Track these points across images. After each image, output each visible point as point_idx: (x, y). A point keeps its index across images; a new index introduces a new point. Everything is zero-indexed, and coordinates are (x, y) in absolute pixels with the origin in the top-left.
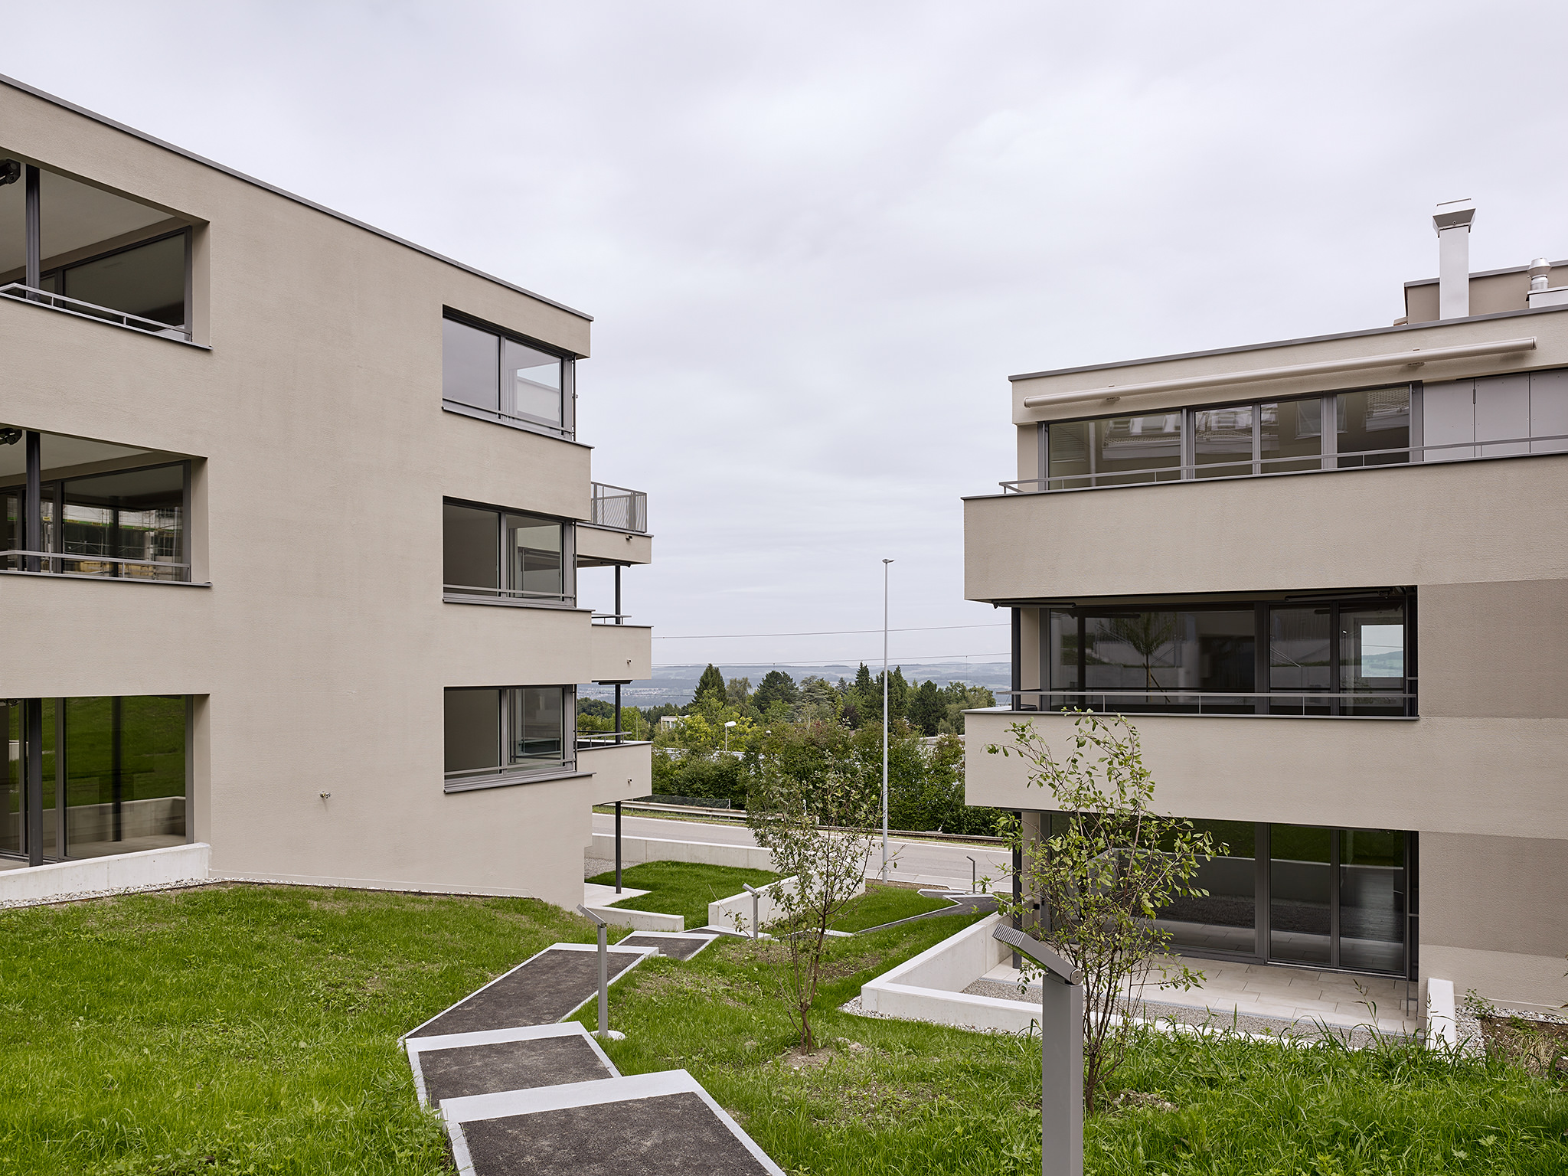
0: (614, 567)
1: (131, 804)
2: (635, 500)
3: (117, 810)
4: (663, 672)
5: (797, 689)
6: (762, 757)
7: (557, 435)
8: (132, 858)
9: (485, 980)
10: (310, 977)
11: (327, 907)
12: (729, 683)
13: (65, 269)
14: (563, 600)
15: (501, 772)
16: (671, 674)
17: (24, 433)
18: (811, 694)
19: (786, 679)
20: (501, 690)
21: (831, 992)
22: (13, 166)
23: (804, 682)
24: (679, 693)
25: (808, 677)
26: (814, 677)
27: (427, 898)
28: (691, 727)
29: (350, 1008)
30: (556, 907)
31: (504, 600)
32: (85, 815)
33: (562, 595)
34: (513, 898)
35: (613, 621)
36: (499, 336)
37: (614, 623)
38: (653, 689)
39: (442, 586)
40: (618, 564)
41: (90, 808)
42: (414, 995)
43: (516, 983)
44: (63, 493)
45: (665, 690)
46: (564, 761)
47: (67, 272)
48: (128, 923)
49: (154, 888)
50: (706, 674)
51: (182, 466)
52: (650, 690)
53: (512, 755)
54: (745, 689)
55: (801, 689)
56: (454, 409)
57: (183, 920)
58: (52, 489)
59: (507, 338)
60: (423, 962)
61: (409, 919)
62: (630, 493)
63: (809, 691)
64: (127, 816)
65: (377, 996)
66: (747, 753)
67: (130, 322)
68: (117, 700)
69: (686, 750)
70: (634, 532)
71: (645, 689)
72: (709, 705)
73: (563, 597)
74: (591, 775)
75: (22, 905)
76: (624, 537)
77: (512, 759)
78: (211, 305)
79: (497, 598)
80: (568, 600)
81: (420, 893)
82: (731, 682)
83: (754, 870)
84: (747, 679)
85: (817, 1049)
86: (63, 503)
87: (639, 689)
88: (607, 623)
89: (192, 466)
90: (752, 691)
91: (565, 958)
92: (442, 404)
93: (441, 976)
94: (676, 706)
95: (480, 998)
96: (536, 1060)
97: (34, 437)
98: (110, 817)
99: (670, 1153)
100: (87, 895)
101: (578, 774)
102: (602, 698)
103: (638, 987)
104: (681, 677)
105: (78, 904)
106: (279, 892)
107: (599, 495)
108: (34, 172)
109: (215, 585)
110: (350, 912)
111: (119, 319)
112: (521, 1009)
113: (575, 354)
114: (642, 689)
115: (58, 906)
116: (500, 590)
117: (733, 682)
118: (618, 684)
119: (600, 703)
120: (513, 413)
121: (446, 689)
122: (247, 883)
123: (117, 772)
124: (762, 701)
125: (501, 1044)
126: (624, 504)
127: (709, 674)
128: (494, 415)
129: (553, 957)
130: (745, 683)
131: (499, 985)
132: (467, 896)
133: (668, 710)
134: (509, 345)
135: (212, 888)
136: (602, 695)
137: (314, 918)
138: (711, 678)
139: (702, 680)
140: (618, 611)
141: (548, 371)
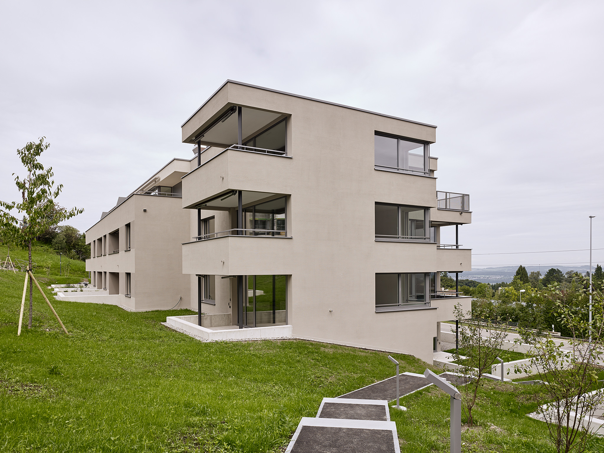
0: (456, 225)
1: (278, 312)
2: (464, 198)
3: (274, 313)
4: (502, 269)
5: (564, 276)
6: (535, 305)
7: (422, 174)
8: (268, 328)
9: (373, 382)
10: (310, 373)
11: (326, 350)
12: (530, 274)
13: (255, 137)
14: (425, 239)
15: (399, 306)
16: (505, 270)
17: (238, 191)
18: (571, 278)
19: (559, 272)
20: (399, 274)
21: (525, 407)
22: (235, 108)
23: (567, 273)
24: (509, 278)
25: (569, 271)
26: (572, 271)
27: (367, 351)
28: (507, 292)
29: (320, 386)
30: (418, 359)
31: (400, 240)
32: (265, 314)
33: (424, 237)
34: (402, 354)
35: (455, 247)
36: (398, 139)
37: (455, 248)
38: (497, 276)
39: (375, 235)
40: (457, 224)
41: (266, 312)
42: (345, 384)
43: (384, 385)
44: (255, 209)
45: (502, 276)
46: (425, 302)
47: (256, 138)
48: (261, 349)
49: (274, 339)
50: (519, 270)
51: (284, 198)
52: (496, 277)
53: (407, 299)
54: (538, 276)
55: (566, 276)
56: (379, 169)
57: (278, 350)
58: (252, 208)
59: (401, 139)
60: (352, 373)
61: (354, 357)
62: (462, 195)
63: (570, 277)
64: (277, 315)
65: (331, 383)
66: (528, 303)
67: (268, 152)
68: (274, 276)
69: (500, 301)
70: (464, 210)
71: (494, 276)
72: (517, 283)
73: (425, 238)
74: (436, 309)
75: (235, 341)
76: (459, 213)
77: (407, 301)
78: (292, 142)
79: (397, 239)
80: (427, 239)
81: (365, 349)
82: (532, 273)
83: (520, 353)
84: (539, 272)
85: (476, 426)
86: (255, 213)
87: (491, 276)
88: (453, 248)
89: (287, 197)
90: (542, 277)
91: (406, 378)
92: (374, 167)
93: (357, 379)
94: (506, 283)
95: (368, 388)
96: (363, 412)
97: (240, 192)
98: (272, 315)
99: (365, 450)
100: (254, 339)
101: (430, 308)
102: (475, 279)
103: (430, 392)
104: (510, 271)
105: (250, 342)
106: (312, 343)
107: (448, 197)
108: (240, 108)
109: (293, 237)
110: (334, 353)
111: (264, 151)
112: (380, 394)
113: (429, 142)
114: (492, 276)
115: (245, 342)
116: (398, 236)
117: (533, 273)
118: (457, 273)
119: (473, 281)
120: (407, 168)
121: (376, 274)
122: (303, 340)
123: (274, 301)
124: (547, 281)
125: (354, 404)
126: (460, 200)
127: (521, 270)
128: (396, 169)
129: (402, 377)
130: (538, 274)
131: (377, 385)
132: (383, 352)
133: (503, 285)
134: (402, 142)
135: (292, 340)
136: (475, 278)
137: (320, 354)
138: (521, 272)
139: (517, 272)
140: (457, 243)
141: (419, 150)
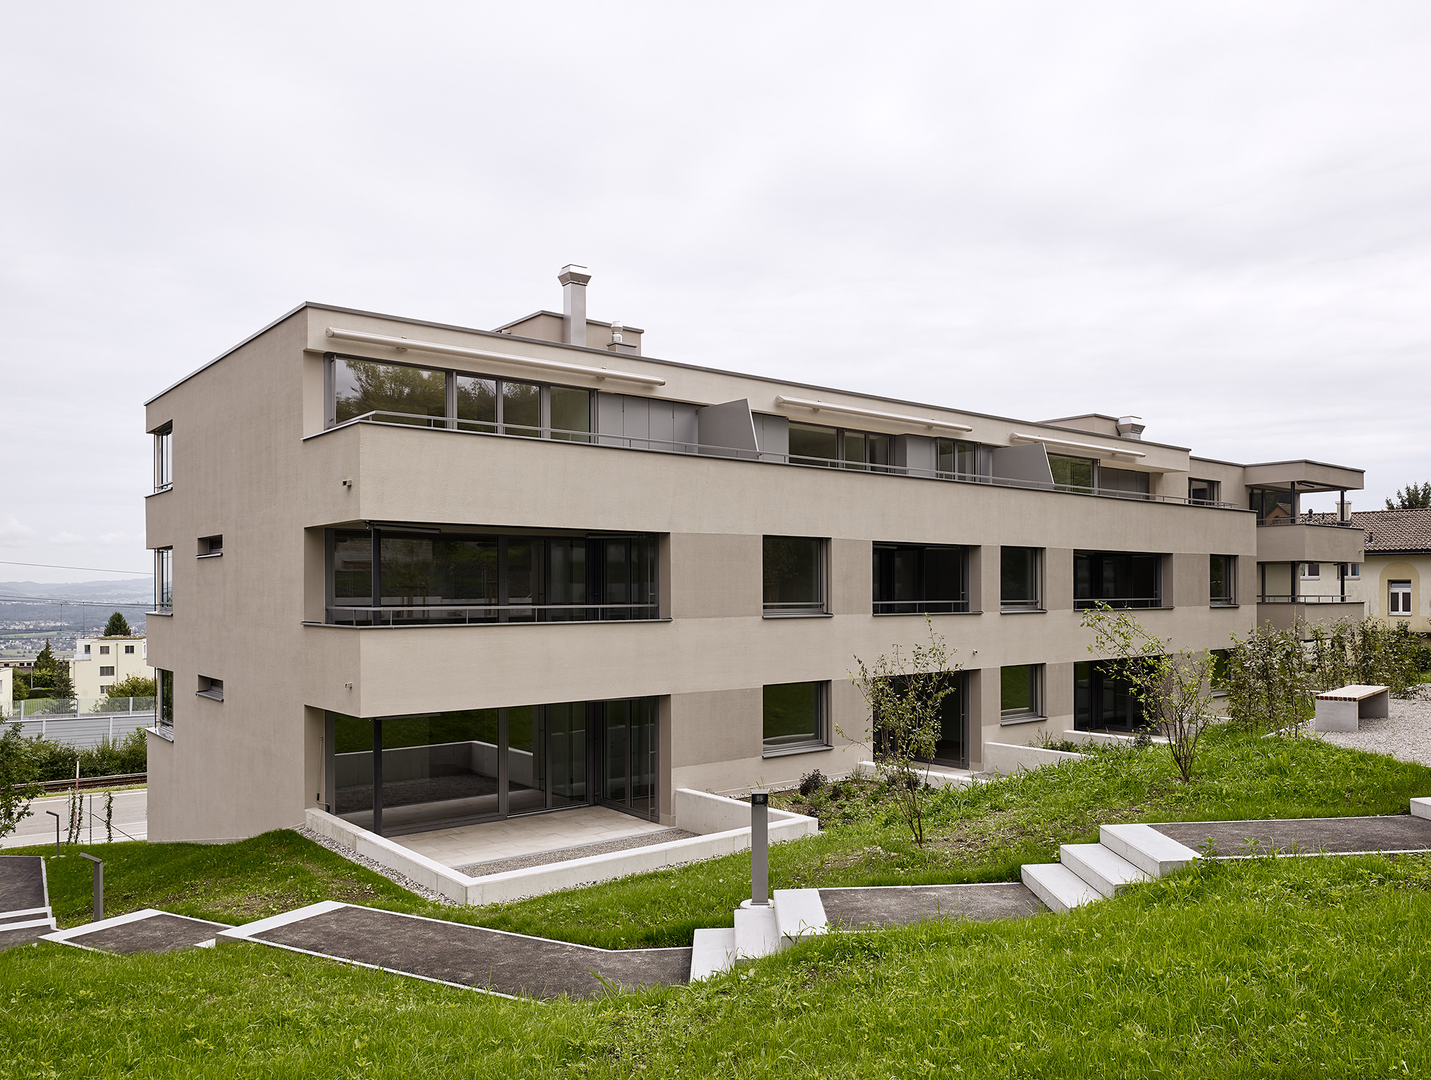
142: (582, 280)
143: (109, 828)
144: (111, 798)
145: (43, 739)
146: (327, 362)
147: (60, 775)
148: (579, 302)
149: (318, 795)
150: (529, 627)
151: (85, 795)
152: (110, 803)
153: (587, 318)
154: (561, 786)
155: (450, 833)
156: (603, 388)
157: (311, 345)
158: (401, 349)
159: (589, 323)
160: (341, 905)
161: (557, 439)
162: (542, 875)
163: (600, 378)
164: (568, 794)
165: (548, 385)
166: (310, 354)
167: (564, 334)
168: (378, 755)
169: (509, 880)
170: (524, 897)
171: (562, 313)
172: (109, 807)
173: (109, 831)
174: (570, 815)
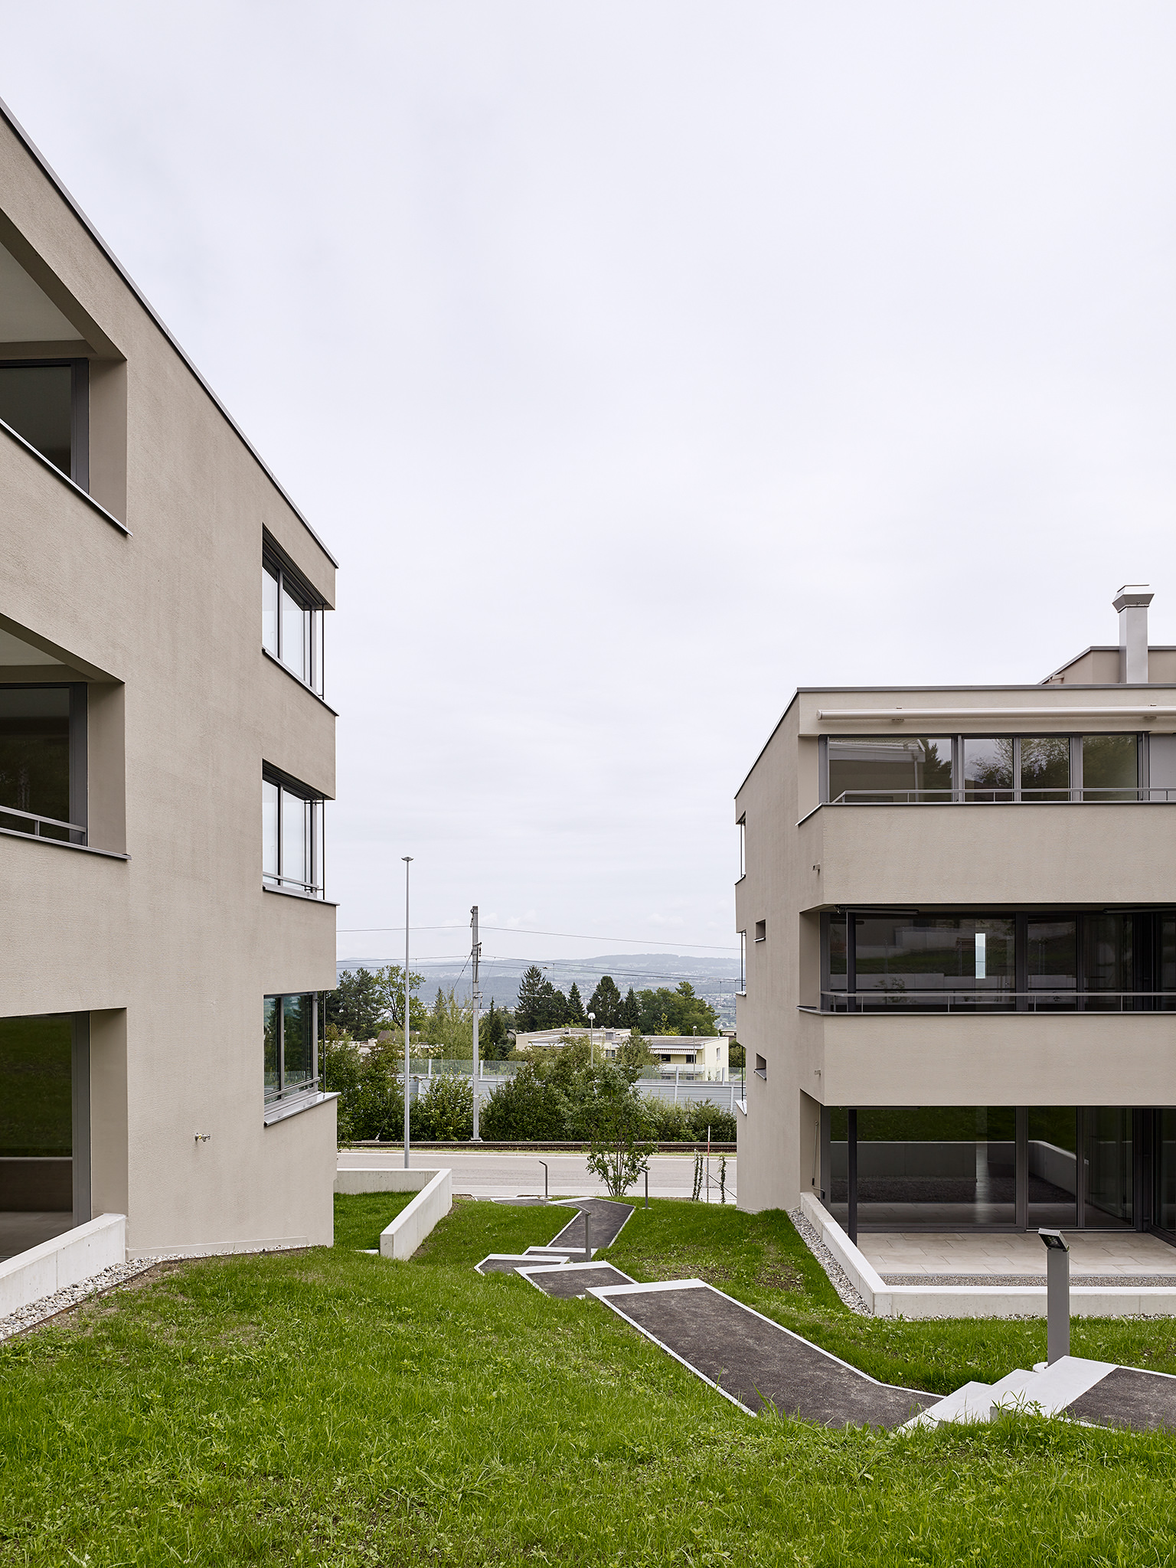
8: (72, 1243)
15: (281, 1098)
20: (280, 998)
33: (311, 884)
36: (279, 569)
73: (313, 887)
109: (129, 858)
116: (280, 877)
121: (265, 997)
142: (1143, 601)
143: (722, 1190)
144: (724, 1163)
145: (710, 1104)
146: (822, 744)
147: (720, 1137)
148: (1138, 628)
149: (813, 1179)
150: (1020, 1018)
151: (704, 1157)
152: (724, 1166)
153: (1149, 645)
154: (1114, 1205)
155: (949, 1238)
156: (1154, 729)
157: (803, 731)
158: (897, 720)
159: (1152, 650)
160: (703, 1284)
161: (1091, 799)
162: (965, 1296)
163: (1150, 718)
164: (1120, 1215)
165: (1079, 735)
166: (803, 738)
167: (1120, 671)
168: (853, 1147)
169: (925, 1295)
170: (940, 1317)
171: (1118, 645)
172: (723, 1171)
173: (723, 1193)
174: (1102, 1239)
